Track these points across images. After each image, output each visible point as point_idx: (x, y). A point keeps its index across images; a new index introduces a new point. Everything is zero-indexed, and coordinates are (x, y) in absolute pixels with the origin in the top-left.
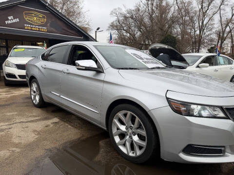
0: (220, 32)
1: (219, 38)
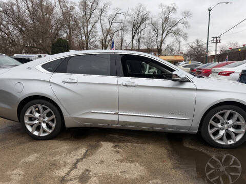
0: (103, 40)
1: (102, 45)
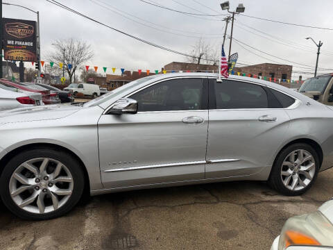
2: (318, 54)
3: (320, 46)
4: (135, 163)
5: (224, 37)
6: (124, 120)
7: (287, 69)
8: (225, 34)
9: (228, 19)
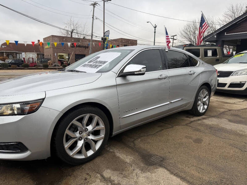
2: (155, 32)
3: (155, 27)
4: (137, 109)
5: (93, 18)
6: (128, 81)
7: (134, 42)
8: (93, 16)
9: (94, 4)
